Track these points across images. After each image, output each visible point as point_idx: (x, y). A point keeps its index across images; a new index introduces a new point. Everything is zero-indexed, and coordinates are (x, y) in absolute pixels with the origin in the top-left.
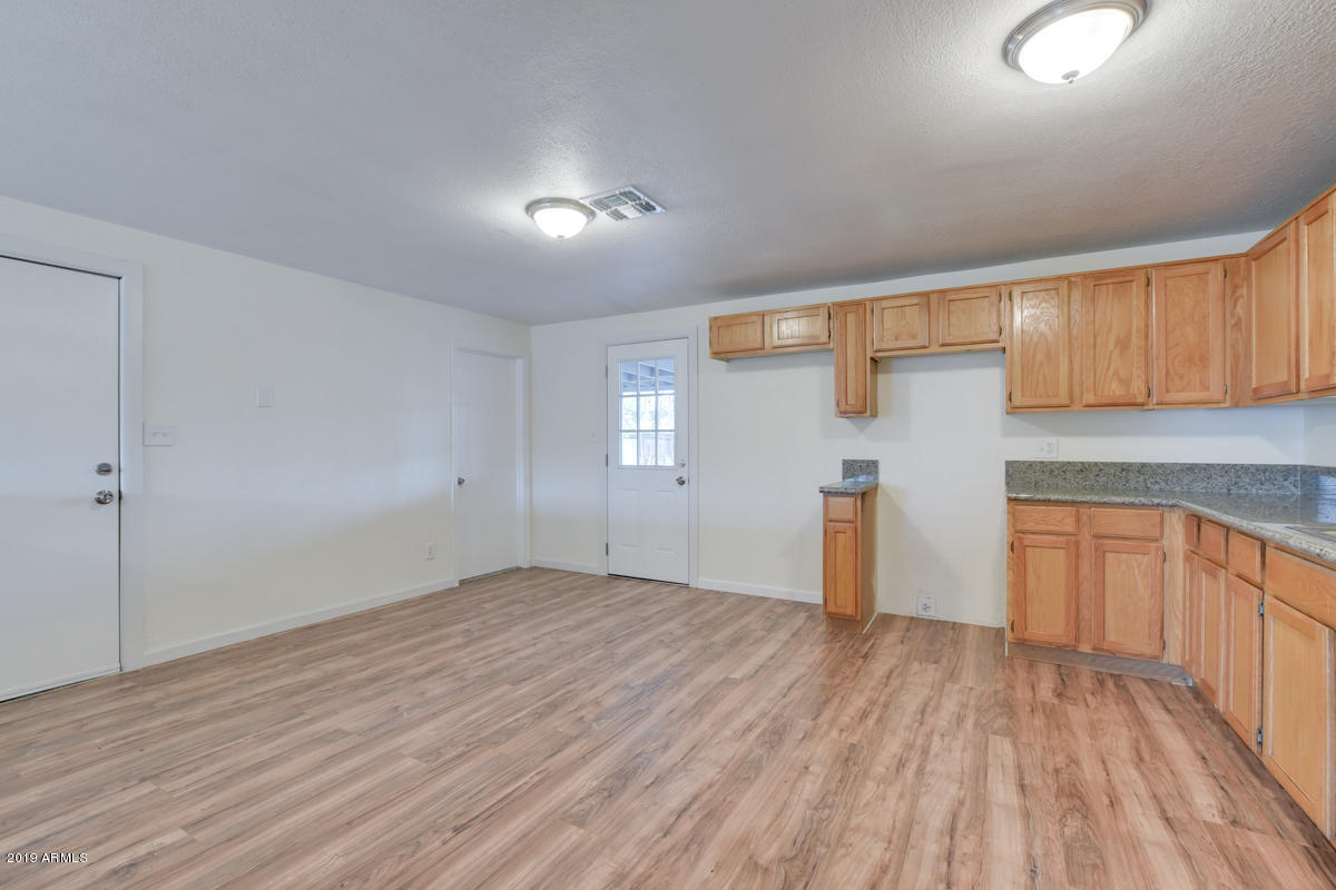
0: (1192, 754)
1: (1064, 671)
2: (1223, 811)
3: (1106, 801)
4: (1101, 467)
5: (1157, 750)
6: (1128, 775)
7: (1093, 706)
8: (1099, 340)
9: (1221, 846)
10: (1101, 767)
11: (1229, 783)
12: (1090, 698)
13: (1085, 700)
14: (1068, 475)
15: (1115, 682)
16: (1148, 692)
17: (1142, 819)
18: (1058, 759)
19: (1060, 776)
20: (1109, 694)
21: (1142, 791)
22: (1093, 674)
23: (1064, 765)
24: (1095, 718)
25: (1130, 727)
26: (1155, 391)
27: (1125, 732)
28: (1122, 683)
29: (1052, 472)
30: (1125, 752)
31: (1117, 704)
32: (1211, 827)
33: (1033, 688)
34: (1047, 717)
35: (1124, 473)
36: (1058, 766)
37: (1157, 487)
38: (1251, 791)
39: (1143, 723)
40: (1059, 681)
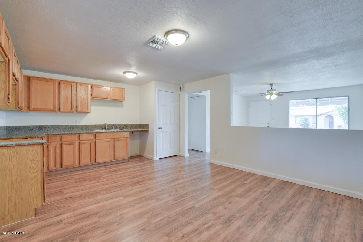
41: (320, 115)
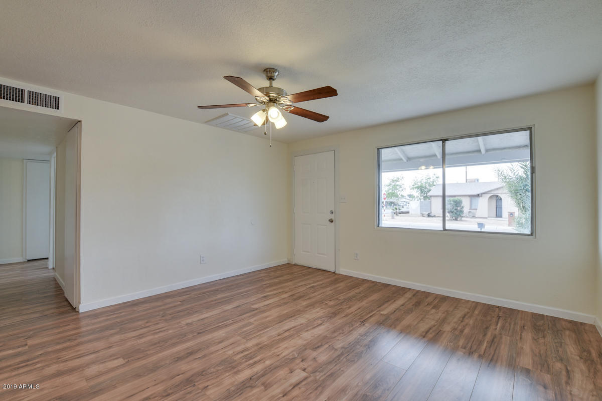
41: (482, 194)
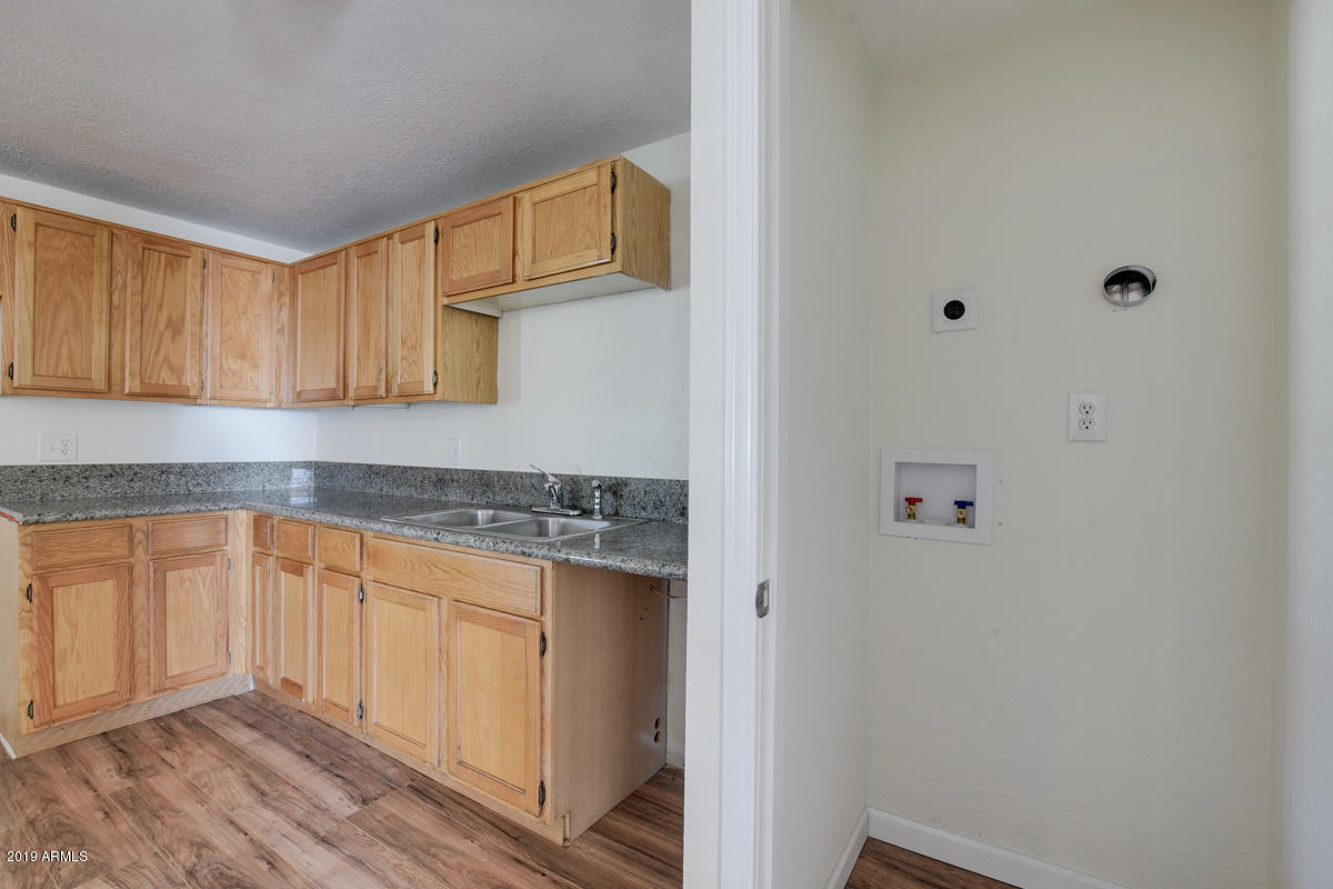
0: (296, 758)
1: (115, 739)
2: (352, 797)
3: (264, 866)
4: (137, 469)
5: (269, 774)
6: (261, 820)
7: (176, 762)
8: (147, 316)
9: (371, 831)
10: (232, 829)
11: (337, 767)
12: (168, 756)
13: (163, 760)
14: (92, 483)
15: (182, 722)
16: (222, 717)
17: (306, 857)
18: (182, 857)
19: (198, 875)
20: (184, 739)
21: (288, 828)
22: (154, 725)
23: (194, 859)
24: (189, 775)
25: (230, 766)
26: (208, 385)
27: (229, 773)
28: (190, 720)
29: (68, 478)
30: (246, 797)
31: (201, 746)
32: (354, 819)
33: (87, 782)
34: (133, 811)
35: (164, 476)
36: (188, 865)
37: (199, 489)
38: (355, 764)
39: (239, 753)
40: (118, 755)
